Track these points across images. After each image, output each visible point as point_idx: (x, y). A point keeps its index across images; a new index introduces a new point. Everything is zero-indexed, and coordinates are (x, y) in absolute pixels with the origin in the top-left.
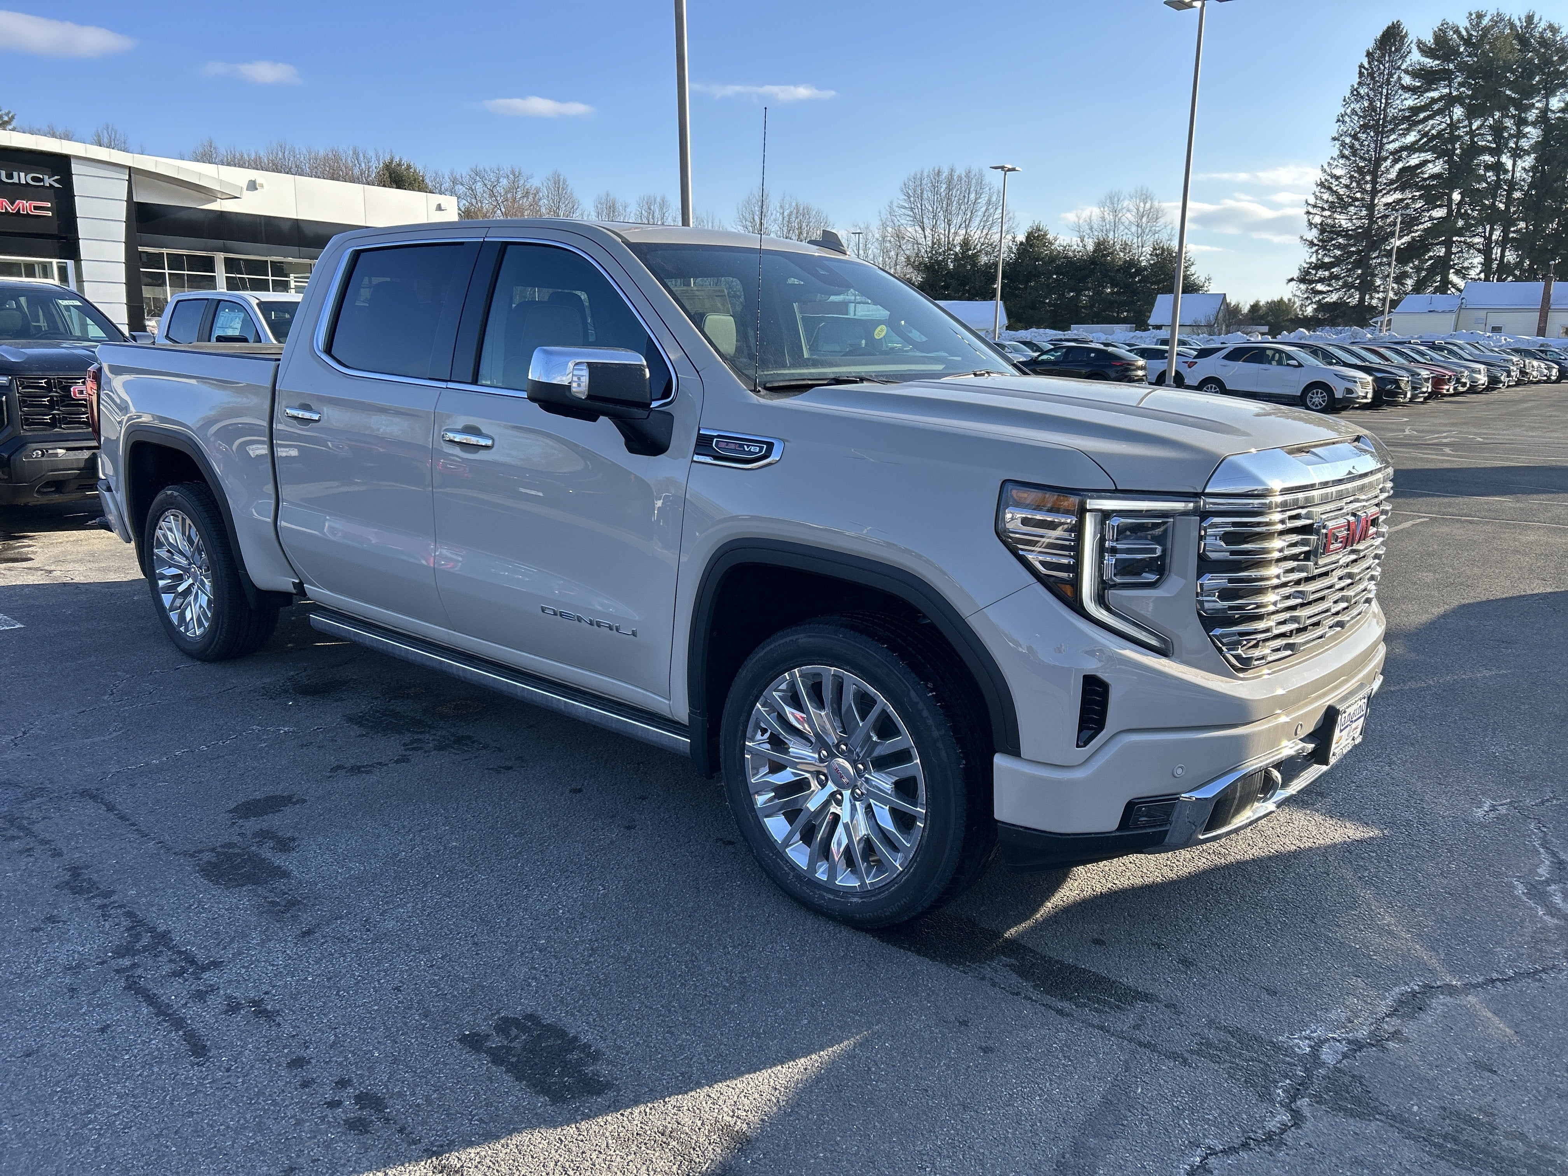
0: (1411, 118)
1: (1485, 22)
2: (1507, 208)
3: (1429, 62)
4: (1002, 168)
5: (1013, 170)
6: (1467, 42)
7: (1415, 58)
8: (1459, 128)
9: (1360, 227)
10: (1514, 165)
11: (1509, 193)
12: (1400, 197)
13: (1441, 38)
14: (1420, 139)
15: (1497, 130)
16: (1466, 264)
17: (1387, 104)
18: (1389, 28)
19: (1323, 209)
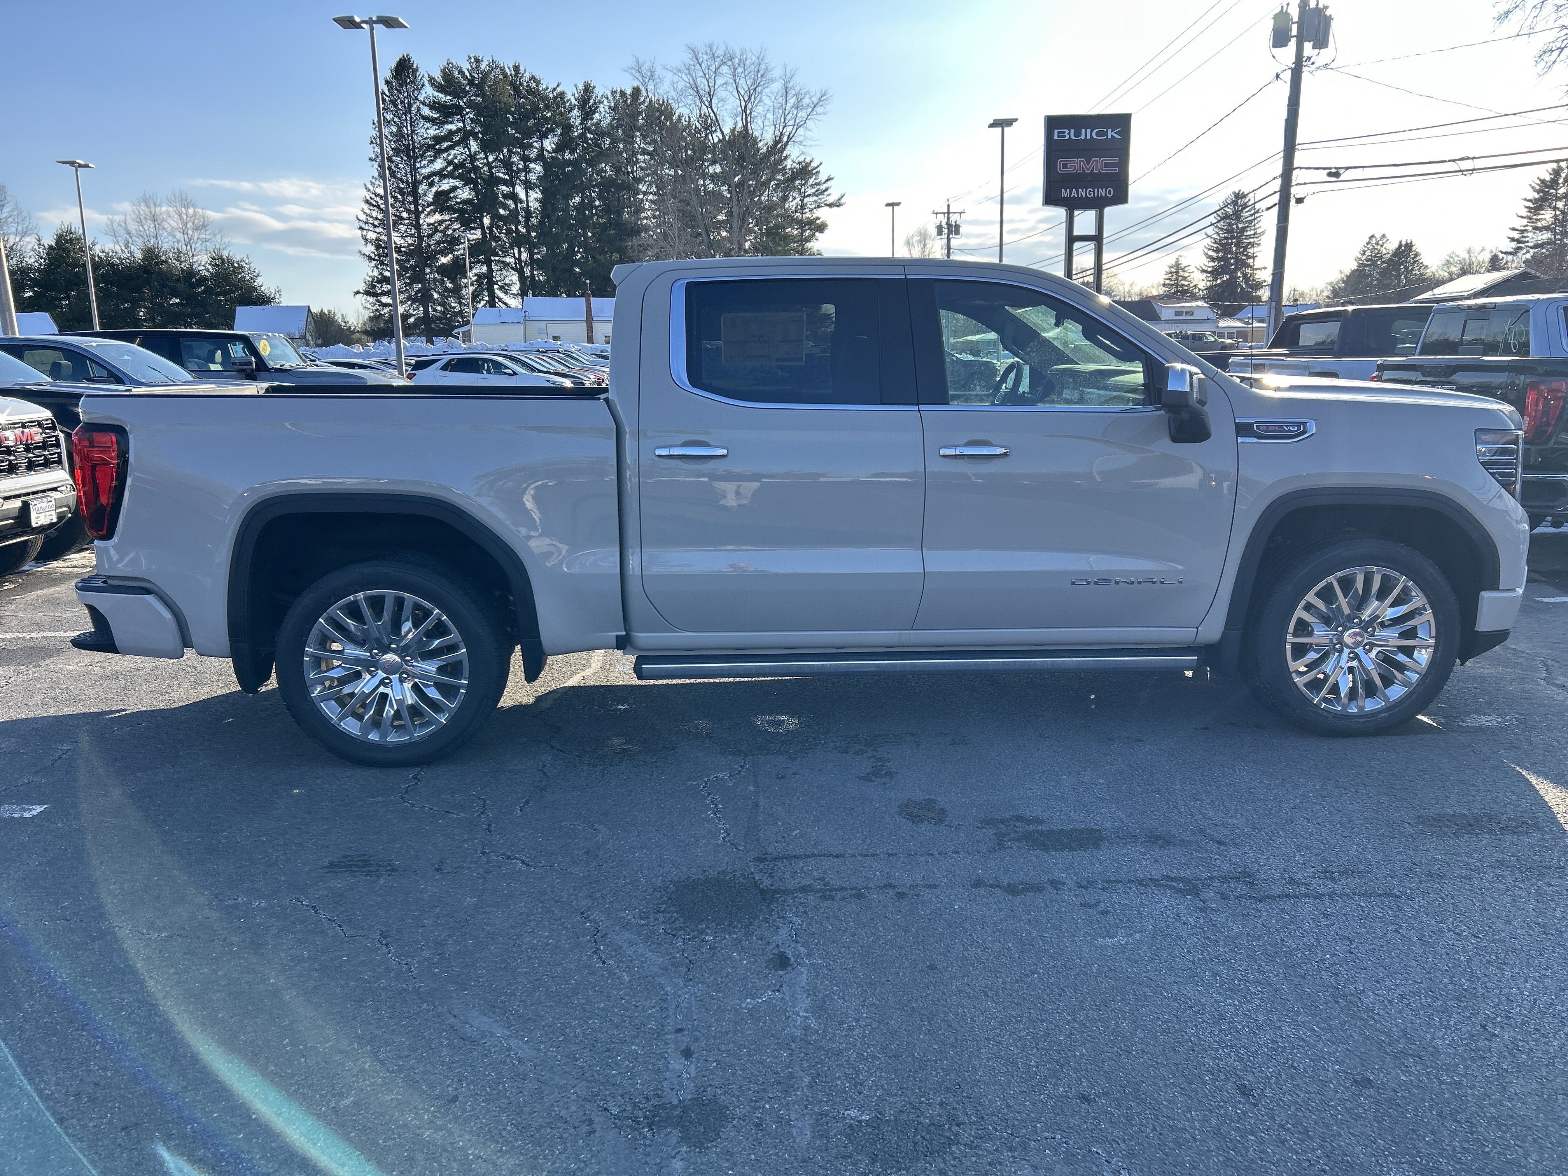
0: (435, 147)
1: (483, 66)
2: (528, 232)
3: (443, 98)
4: (72, 163)
5: (86, 166)
6: (471, 82)
7: (428, 92)
8: (477, 159)
9: (412, 245)
10: (527, 196)
11: (527, 220)
12: (440, 218)
13: (447, 74)
14: (447, 167)
15: (507, 165)
16: (507, 281)
17: (413, 131)
18: (400, 59)
19: (375, 226)
